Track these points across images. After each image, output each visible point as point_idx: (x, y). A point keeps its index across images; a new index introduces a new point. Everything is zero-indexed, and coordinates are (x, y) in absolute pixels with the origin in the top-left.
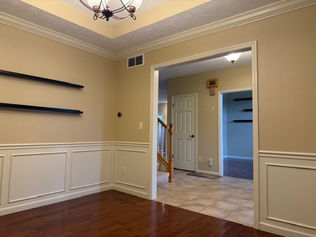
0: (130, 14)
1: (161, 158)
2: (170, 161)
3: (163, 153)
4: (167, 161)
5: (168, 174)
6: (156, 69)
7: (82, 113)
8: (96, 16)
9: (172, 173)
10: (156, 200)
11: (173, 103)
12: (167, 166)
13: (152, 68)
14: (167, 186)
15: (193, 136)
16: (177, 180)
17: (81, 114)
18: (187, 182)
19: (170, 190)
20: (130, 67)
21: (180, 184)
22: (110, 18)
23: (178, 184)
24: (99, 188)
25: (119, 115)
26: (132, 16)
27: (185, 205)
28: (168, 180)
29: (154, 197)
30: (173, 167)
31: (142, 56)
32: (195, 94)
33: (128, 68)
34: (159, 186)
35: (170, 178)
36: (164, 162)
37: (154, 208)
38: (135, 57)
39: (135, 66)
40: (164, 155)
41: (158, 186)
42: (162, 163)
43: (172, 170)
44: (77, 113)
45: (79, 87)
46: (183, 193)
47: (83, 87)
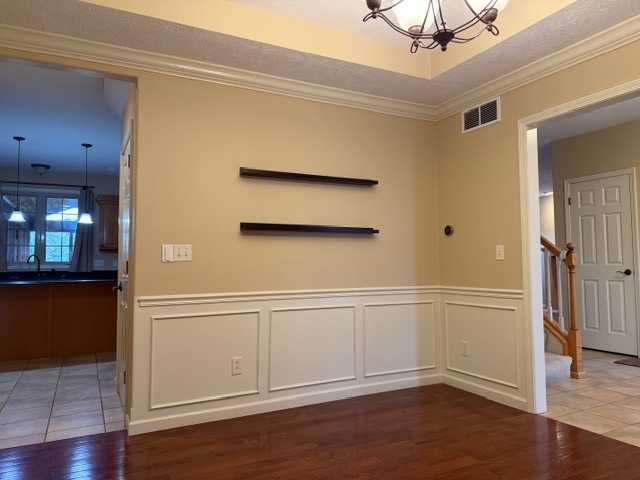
0: (486, 25)
1: (549, 323)
2: (572, 329)
3: (551, 311)
4: (563, 330)
5: (568, 360)
6: (531, 127)
7: (377, 232)
8: (417, 46)
9: (579, 358)
10: (546, 415)
11: (568, 195)
12: (565, 341)
13: (521, 125)
14: (568, 385)
15: (628, 272)
16: (594, 375)
17: (376, 234)
18: (619, 382)
19: (576, 396)
20: (469, 130)
21: (601, 383)
22: (450, 45)
23: (598, 385)
24: (417, 378)
25: (448, 231)
26: (490, 30)
27: (625, 434)
28: (569, 372)
29: (541, 407)
30: (579, 345)
31: (495, 102)
32: (628, 171)
33: (464, 131)
34: (551, 384)
35: (574, 368)
36: (555, 332)
37: (542, 431)
38: (479, 106)
39: (481, 126)
40: (556, 316)
41: (548, 386)
42: (550, 334)
43: (579, 351)
44: (368, 232)
45: (369, 184)
46: (612, 407)
47: (376, 183)
